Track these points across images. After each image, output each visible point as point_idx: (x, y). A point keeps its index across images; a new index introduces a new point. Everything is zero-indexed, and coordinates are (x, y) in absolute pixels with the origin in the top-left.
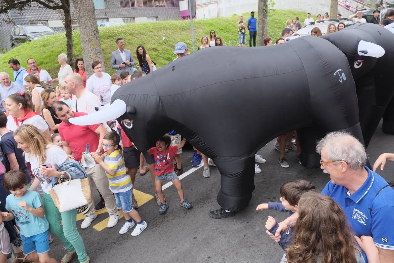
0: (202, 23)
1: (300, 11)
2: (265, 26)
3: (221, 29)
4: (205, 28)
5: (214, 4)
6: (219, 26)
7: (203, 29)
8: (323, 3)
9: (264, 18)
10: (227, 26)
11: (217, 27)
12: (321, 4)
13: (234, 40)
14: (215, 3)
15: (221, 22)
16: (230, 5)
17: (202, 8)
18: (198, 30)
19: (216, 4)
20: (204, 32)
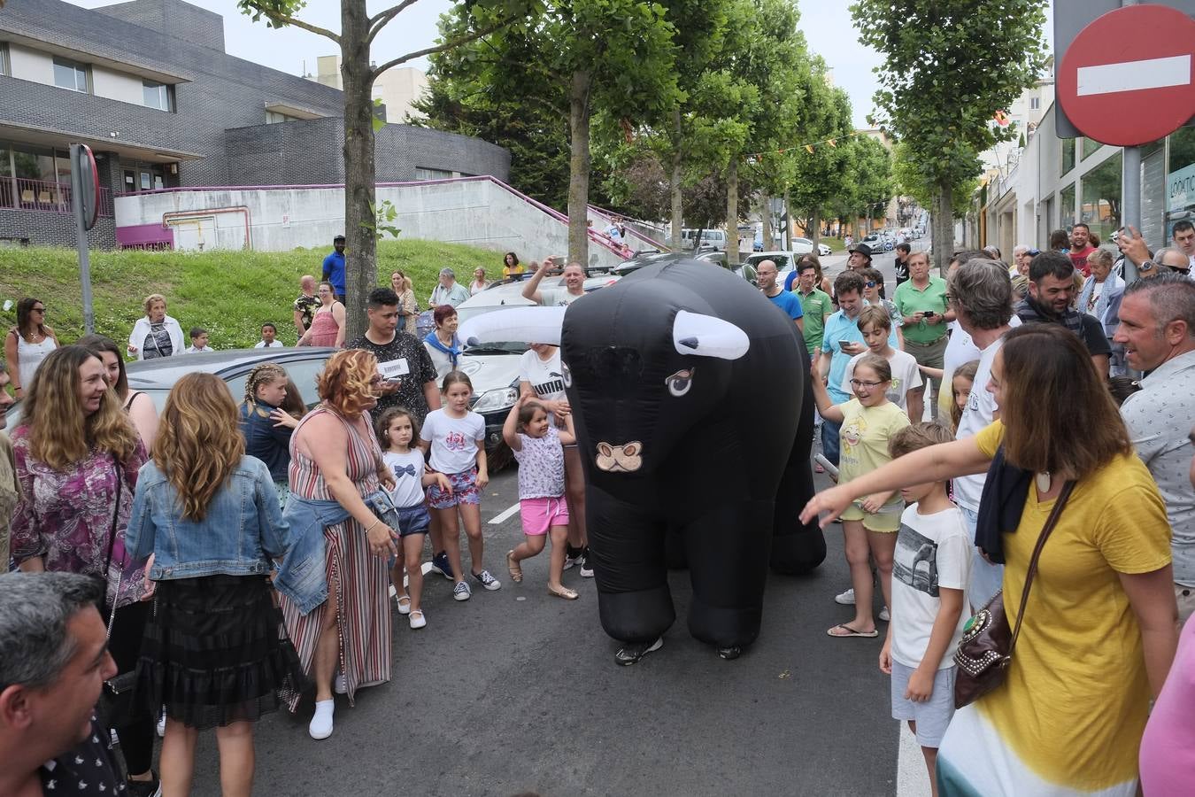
0: (173, 263)
1: (493, 249)
2: (369, 276)
3: (242, 287)
4: (181, 280)
5: (233, 215)
6: (234, 277)
7: (173, 283)
8: (554, 234)
9: (364, 253)
10: (263, 276)
11: (227, 279)
12: (549, 236)
13: (285, 321)
14: (238, 211)
15: (243, 265)
16: (285, 219)
17: (193, 222)
18: (154, 284)
19: (242, 215)
20: (176, 292)
